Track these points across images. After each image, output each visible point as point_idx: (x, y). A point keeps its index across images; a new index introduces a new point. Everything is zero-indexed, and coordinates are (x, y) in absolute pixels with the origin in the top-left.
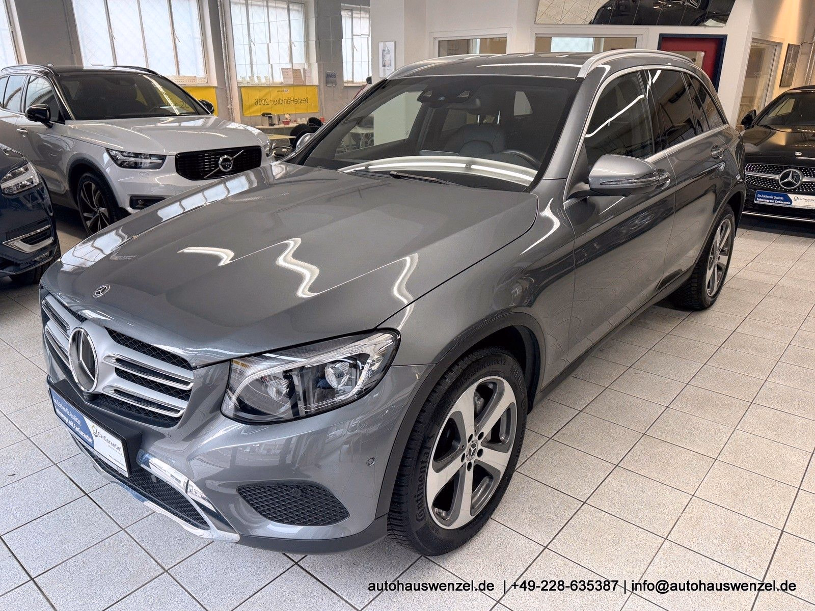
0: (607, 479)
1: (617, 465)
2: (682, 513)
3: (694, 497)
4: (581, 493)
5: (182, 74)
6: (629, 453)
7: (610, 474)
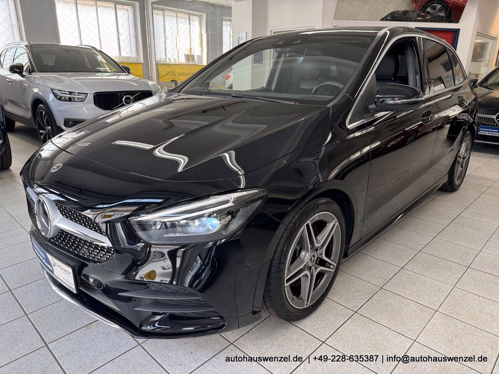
0: (346, 323)
1: (356, 312)
5: (123, 54)
6: (367, 302)
7: (349, 318)
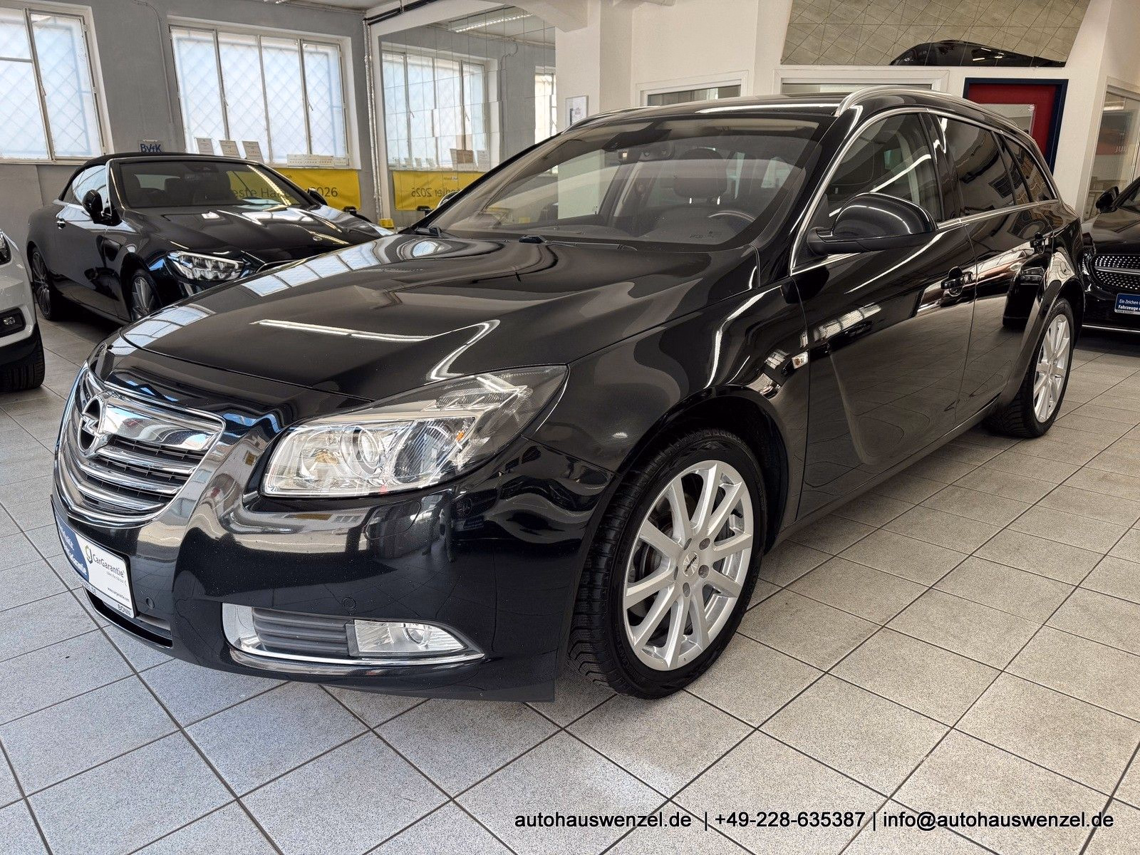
2: (927, 756)
3: (953, 730)
4: (753, 714)
5: (314, 153)
